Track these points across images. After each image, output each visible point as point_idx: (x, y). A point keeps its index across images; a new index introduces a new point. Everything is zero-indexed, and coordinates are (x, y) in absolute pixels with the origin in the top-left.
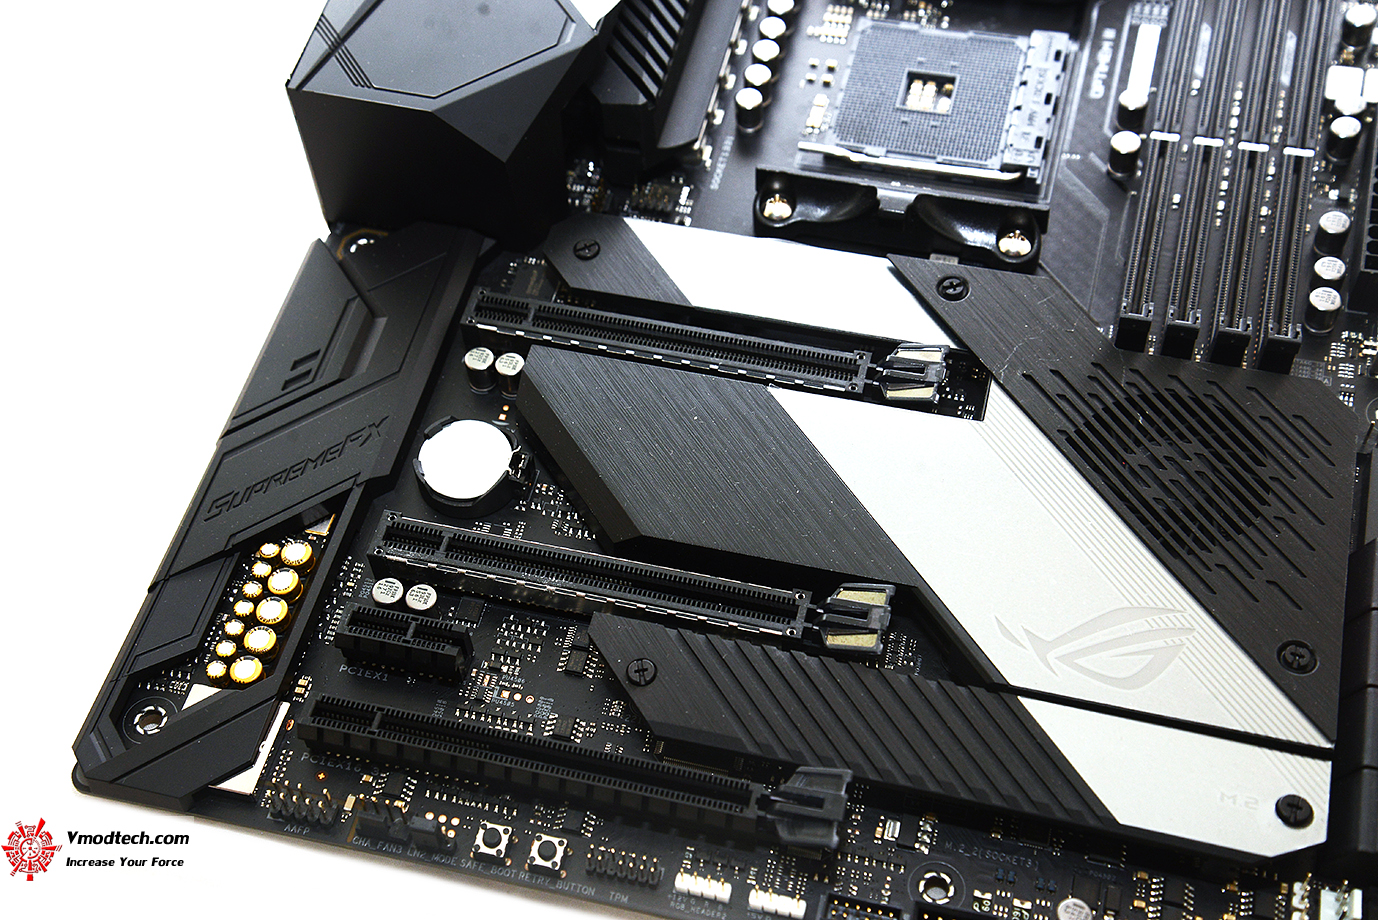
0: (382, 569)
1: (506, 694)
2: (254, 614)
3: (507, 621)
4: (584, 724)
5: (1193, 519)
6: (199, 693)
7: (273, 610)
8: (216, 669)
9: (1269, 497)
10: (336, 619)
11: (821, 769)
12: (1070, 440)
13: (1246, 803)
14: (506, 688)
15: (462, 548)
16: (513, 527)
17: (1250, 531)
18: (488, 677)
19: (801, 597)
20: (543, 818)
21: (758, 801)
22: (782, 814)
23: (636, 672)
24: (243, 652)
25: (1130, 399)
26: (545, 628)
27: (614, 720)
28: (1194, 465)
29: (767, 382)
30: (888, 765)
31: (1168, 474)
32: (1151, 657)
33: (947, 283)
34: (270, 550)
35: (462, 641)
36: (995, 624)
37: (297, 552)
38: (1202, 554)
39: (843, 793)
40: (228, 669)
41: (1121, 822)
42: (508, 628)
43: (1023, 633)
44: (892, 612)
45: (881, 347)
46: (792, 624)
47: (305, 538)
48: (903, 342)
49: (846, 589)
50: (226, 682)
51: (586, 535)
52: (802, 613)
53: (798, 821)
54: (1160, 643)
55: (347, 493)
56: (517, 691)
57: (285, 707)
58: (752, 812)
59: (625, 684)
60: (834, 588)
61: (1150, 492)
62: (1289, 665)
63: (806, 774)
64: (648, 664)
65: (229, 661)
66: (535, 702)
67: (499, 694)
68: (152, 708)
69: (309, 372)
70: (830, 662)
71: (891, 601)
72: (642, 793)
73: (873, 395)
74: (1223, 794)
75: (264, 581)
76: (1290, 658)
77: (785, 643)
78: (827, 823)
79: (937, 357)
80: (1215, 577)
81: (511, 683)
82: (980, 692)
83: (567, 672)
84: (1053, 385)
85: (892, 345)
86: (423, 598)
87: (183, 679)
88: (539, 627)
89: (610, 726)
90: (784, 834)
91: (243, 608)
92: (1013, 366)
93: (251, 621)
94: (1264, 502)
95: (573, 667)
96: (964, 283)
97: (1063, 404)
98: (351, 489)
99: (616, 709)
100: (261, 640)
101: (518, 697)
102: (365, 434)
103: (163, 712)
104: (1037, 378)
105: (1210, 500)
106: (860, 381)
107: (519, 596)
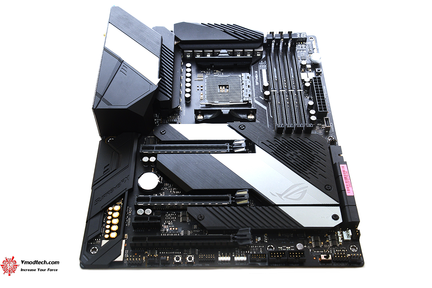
0: (137, 208)
1: (171, 229)
2: (111, 223)
3: (167, 214)
4: (189, 231)
5: (302, 165)
6: (104, 242)
7: (116, 221)
8: (107, 236)
9: (315, 158)
10: (129, 221)
11: (243, 229)
12: (274, 154)
13: (326, 218)
14: (171, 228)
15: (154, 199)
16: (162, 194)
17: (313, 165)
18: (166, 226)
19: (229, 196)
20: (187, 252)
21: (232, 238)
22: (238, 240)
23: (200, 217)
24: (111, 231)
25: (283, 143)
26: (175, 213)
27: (195, 229)
28: (299, 154)
29: (210, 153)
30: (257, 225)
31: (295, 157)
32: (301, 193)
33: (241, 127)
34: (110, 209)
35: (159, 219)
36: (270, 193)
37: (117, 208)
38: (305, 171)
39: (250, 232)
40: (109, 235)
41: (304, 226)
42: (167, 215)
43: (276, 194)
44: (249, 195)
45: (231, 142)
46: (229, 201)
47: (117, 205)
48: (235, 140)
49: (238, 192)
50: (109, 238)
51: (178, 192)
52: (230, 199)
53: (242, 240)
54: (302, 190)
55: (125, 193)
56: (173, 227)
57: (124, 241)
58: (232, 241)
59: (198, 220)
60: (236, 193)
61: (293, 161)
62: (327, 190)
63: (241, 230)
64: (202, 215)
65: (109, 234)
66: (178, 229)
67: (170, 229)
68: (94, 248)
69: (108, 169)
70: (239, 207)
71: (248, 192)
72: (208, 242)
73: (232, 152)
74: (322, 217)
75: (111, 215)
76: (327, 188)
77: (228, 205)
78: (248, 239)
79: (243, 142)
80: (309, 175)
81: (171, 226)
82: (271, 207)
83: (183, 222)
84: (268, 144)
85: (233, 141)
86: (149, 212)
87: (99, 240)
88: (174, 213)
89: (195, 231)
91: (109, 222)
92: (259, 141)
93: (111, 225)
94: (314, 159)
95: (183, 220)
96: (244, 126)
97: (270, 147)
98: (125, 192)
99: (195, 227)
100: (115, 228)
101: (174, 229)
102: (125, 180)
103: (96, 248)
104: (264, 143)
105: (303, 160)
106: (228, 149)
107: (168, 208)
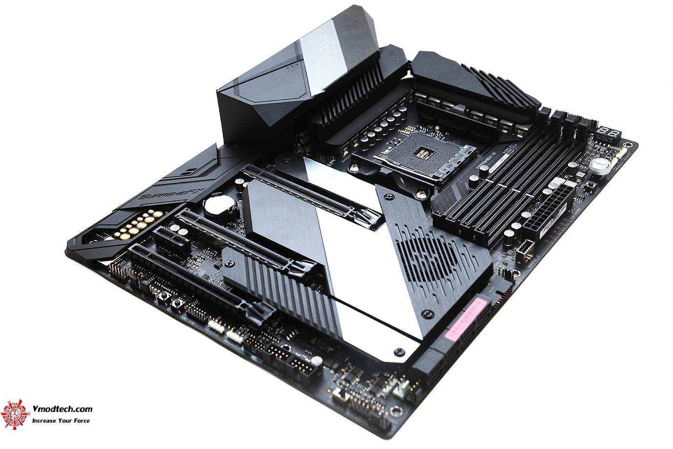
1: (194, 266)
2: (136, 225)
3: (207, 249)
4: (211, 279)
7: (142, 225)
8: (117, 234)
11: (268, 304)
12: (398, 244)
18: (192, 261)
19: (290, 261)
21: (242, 305)
22: (249, 309)
23: (228, 263)
24: (127, 232)
25: (424, 239)
27: (220, 281)
28: (432, 260)
31: (423, 260)
33: (388, 195)
34: (151, 211)
37: (158, 214)
38: (418, 282)
40: (121, 235)
41: (344, 340)
42: (206, 251)
44: (312, 269)
45: (359, 207)
46: (283, 267)
47: (162, 211)
48: (366, 208)
49: (304, 261)
50: (118, 238)
52: (288, 265)
53: (253, 314)
58: (238, 307)
59: (224, 266)
61: (413, 263)
62: (424, 316)
64: (233, 262)
65: (122, 233)
66: (201, 270)
67: (192, 265)
68: (96, 241)
69: (190, 172)
70: (286, 277)
71: (314, 267)
75: (144, 218)
76: (425, 314)
77: (276, 270)
80: (418, 289)
81: (197, 264)
82: (325, 297)
83: (215, 266)
84: (403, 229)
86: (184, 232)
89: (217, 281)
90: (247, 315)
91: (135, 223)
92: (394, 221)
93: (134, 226)
94: (447, 274)
95: (217, 265)
96: (393, 197)
97: (403, 234)
98: (182, 203)
100: (134, 231)
101: (197, 268)
104: (399, 225)
106: (346, 214)
